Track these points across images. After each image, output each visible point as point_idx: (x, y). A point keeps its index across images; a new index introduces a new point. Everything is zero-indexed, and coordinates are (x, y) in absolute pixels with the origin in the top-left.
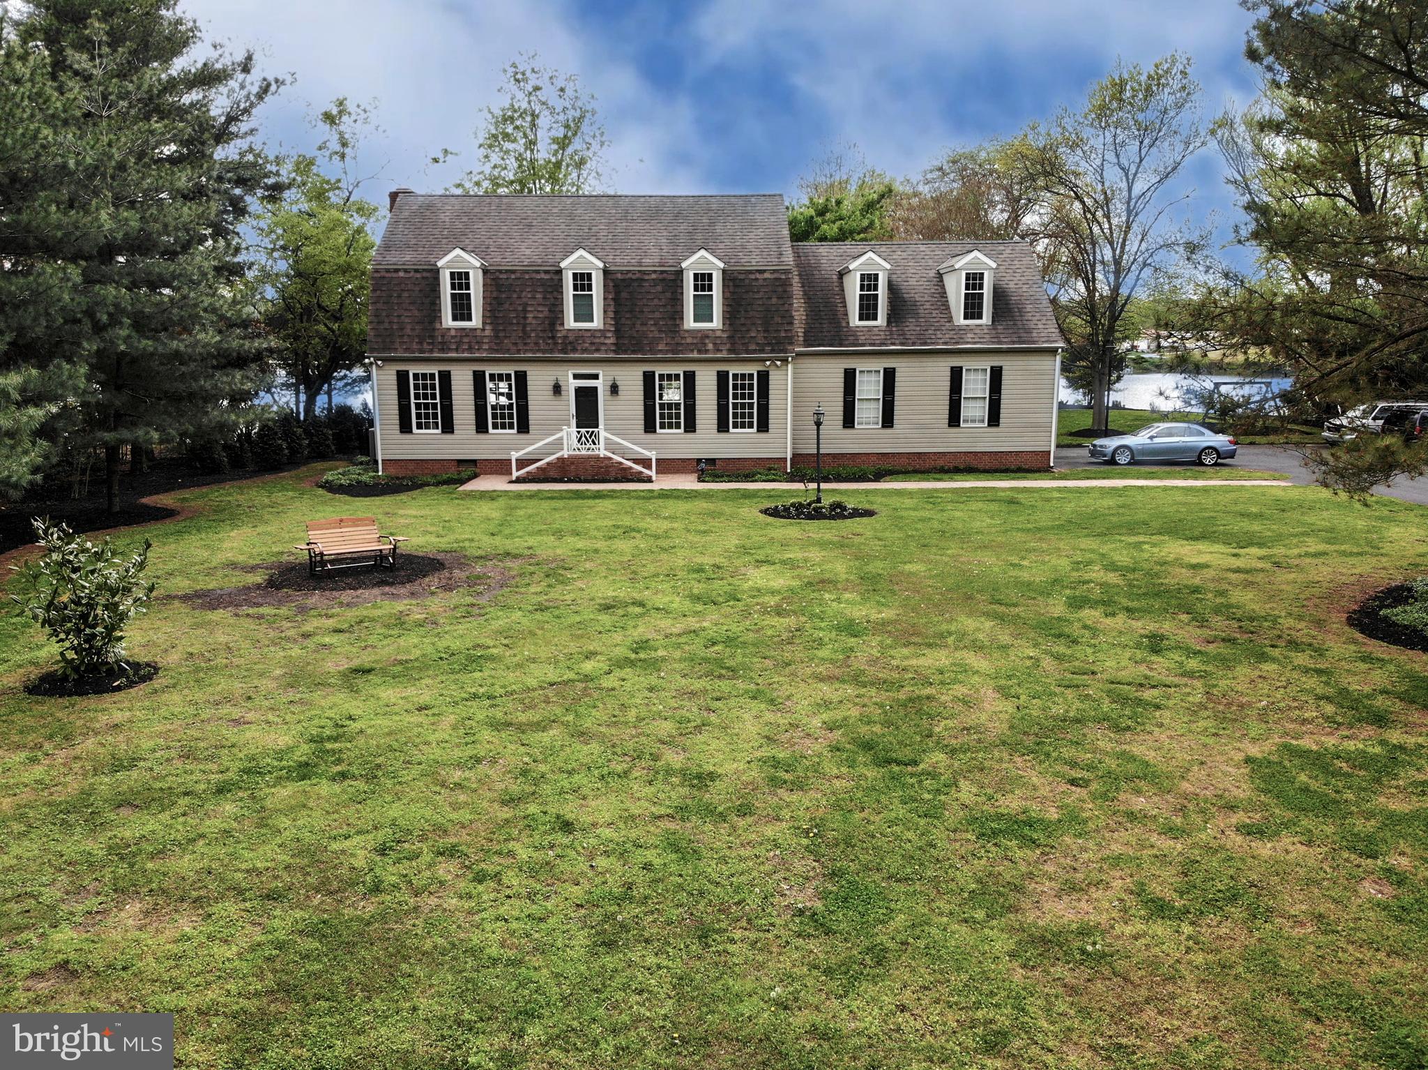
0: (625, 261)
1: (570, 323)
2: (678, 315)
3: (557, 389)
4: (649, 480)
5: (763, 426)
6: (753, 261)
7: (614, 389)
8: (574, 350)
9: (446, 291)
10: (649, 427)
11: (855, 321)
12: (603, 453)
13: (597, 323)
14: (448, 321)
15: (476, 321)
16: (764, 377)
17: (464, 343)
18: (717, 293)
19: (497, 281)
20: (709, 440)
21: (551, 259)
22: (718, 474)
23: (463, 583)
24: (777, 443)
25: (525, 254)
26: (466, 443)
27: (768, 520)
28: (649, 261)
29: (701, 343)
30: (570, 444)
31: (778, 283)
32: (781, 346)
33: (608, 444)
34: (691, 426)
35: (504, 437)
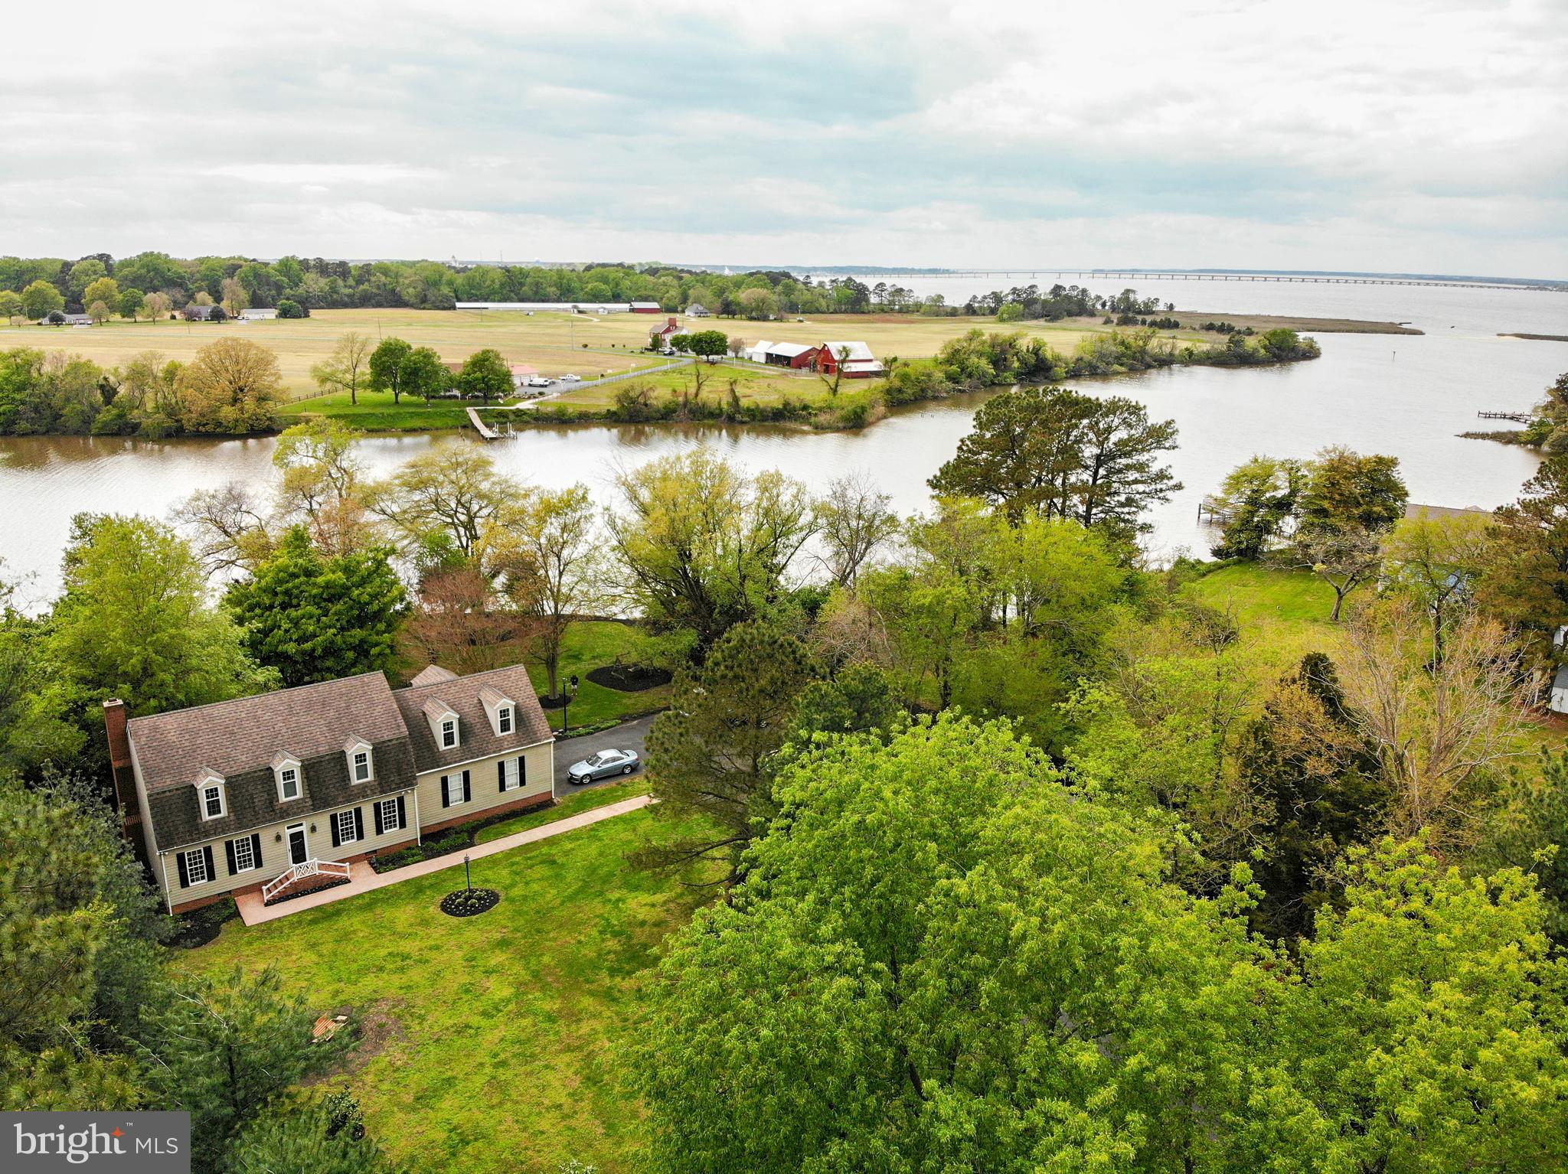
0: (308, 752)
1: (283, 799)
2: (346, 777)
3: (278, 838)
4: (347, 881)
5: (403, 825)
6: (386, 735)
7: (313, 829)
8: (288, 815)
9: (203, 801)
10: (336, 843)
11: (442, 747)
12: (317, 872)
13: (299, 794)
14: (206, 816)
15: (224, 812)
16: (401, 801)
17: (219, 827)
18: (369, 762)
19: (231, 784)
20: (372, 841)
21: (263, 761)
22: (382, 861)
23: (382, 1032)
24: (412, 832)
25: (243, 761)
26: (224, 882)
27: (454, 920)
28: (323, 749)
29: (363, 792)
30: (298, 873)
31: (402, 745)
32: (410, 782)
33: (321, 866)
34: (360, 836)
35: (247, 875)
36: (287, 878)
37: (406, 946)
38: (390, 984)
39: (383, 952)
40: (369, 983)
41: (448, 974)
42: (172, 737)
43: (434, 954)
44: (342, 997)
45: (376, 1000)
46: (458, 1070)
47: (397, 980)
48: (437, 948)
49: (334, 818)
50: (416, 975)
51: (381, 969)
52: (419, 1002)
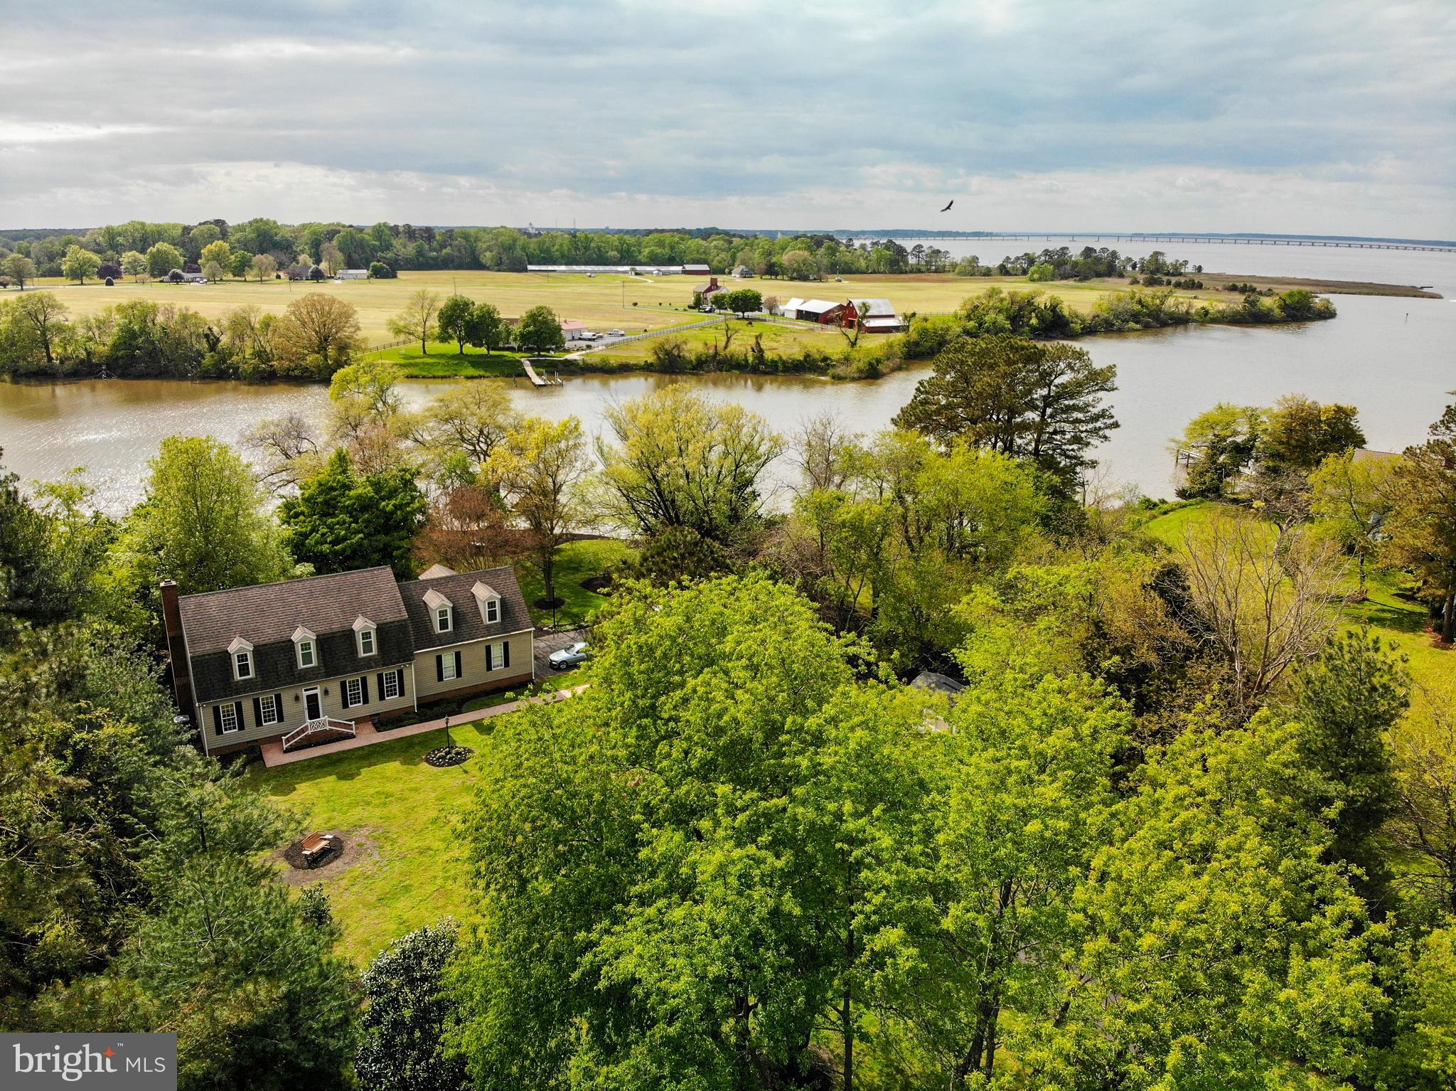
0: (324, 628)
1: (301, 666)
2: (354, 650)
3: (297, 698)
4: (352, 736)
5: (402, 693)
6: (389, 617)
7: (326, 692)
8: (305, 680)
9: (236, 664)
10: (345, 705)
11: (438, 630)
12: (328, 728)
13: (314, 663)
14: (237, 677)
15: (252, 675)
16: (400, 673)
17: (247, 687)
18: (373, 639)
19: (258, 651)
20: (376, 706)
21: (284, 635)
22: (382, 722)
23: (361, 850)
24: (411, 699)
25: (270, 634)
26: (252, 732)
27: (435, 769)
28: (336, 627)
29: (368, 664)
30: (312, 726)
31: (401, 626)
32: (408, 658)
33: (331, 723)
34: (366, 701)
35: (271, 726)
36: (303, 731)
37: (391, 787)
38: (373, 815)
39: (372, 791)
40: (357, 814)
41: (421, 810)
42: (213, 611)
43: (413, 794)
44: (333, 823)
45: (360, 826)
46: (415, 881)
47: (378, 812)
48: (416, 790)
49: (343, 685)
50: (395, 809)
51: (368, 804)
52: (394, 829)
